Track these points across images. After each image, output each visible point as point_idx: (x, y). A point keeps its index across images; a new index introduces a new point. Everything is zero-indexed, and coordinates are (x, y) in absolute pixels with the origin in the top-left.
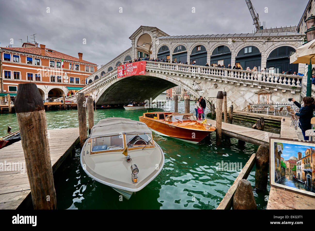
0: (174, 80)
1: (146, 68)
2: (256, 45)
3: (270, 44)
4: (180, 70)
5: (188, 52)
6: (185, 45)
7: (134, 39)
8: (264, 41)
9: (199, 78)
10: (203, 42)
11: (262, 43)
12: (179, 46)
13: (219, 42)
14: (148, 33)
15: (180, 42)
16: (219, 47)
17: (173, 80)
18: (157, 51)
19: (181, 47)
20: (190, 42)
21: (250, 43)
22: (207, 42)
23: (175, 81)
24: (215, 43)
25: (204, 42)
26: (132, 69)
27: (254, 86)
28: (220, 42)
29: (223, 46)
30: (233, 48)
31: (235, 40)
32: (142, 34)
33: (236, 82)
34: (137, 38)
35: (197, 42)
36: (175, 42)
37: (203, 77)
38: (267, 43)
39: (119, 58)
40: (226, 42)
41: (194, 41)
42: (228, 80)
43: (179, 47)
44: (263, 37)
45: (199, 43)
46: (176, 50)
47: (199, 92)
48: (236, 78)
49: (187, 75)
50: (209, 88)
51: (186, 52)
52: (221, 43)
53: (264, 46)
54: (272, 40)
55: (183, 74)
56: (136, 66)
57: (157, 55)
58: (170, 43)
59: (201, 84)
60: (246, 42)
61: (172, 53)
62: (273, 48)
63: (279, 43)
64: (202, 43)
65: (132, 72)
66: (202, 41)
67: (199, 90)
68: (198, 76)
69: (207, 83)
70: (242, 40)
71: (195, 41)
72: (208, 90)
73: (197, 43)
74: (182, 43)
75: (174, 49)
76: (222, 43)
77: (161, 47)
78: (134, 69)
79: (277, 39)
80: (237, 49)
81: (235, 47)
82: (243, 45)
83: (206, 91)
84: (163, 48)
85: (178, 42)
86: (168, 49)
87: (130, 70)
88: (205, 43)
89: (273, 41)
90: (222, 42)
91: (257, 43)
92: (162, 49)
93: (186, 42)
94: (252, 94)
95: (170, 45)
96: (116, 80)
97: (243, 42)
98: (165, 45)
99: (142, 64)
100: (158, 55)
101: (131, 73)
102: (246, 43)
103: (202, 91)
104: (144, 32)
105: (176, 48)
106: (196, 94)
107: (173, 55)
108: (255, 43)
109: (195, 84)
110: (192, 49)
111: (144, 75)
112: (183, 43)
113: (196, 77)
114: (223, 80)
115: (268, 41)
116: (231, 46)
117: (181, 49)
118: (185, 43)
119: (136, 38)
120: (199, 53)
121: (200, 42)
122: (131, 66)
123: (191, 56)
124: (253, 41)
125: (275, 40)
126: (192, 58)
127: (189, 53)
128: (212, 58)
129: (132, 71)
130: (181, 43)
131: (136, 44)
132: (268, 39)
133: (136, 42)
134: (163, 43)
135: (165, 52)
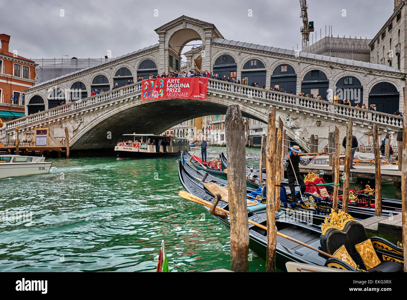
0: (256, 112)
1: (208, 89)
2: (357, 75)
3: (372, 77)
4: (268, 99)
5: (267, 70)
6: (264, 60)
7: (165, 33)
8: (366, 73)
9: (298, 112)
10: (291, 61)
11: (363, 75)
12: (254, 60)
13: (313, 64)
14: (196, 29)
15: (255, 54)
16: (312, 71)
17: (254, 111)
18: (213, 62)
19: (255, 61)
20: (270, 57)
21: (351, 73)
22: (296, 61)
23: (258, 113)
24: (308, 65)
25: (293, 61)
26: (177, 87)
27: (365, 125)
28: (315, 65)
29: (318, 71)
30: (330, 75)
31: (333, 65)
32: (181, 27)
33: (345, 120)
34: (171, 33)
35: (282, 59)
36: (247, 53)
37: (304, 111)
38: (368, 75)
39: (125, 62)
40: (321, 66)
41: (278, 57)
42: (336, 118)
43: (252, 62)
44: (365, 69)
45: (284, 61)
46: (247, 65)
47: (295, 130)
48: (344, 115)
49: (279, 106)
50: (309, 125)
51: (265, 71)
52: (315, 67)
53: (366, 78)
54: (374, 73)
55: (274, 104)
56: (188, 84)
57: (212, 68)
58: (238, 53)
59: (298, 120)
60: (346, 70)
61: (240, 69)
62: (375, 82)
63: (380, 78)
64: (289, 61)
65: (179, 93)
66: (290, 59)
67: (296, 128)
68: (297, 109)
69: (307, 118)
70: (341, 67)
71: (280, 57)
72: (307, 128)
73: (282, 61)
74: (258, 56)
75: (243, 62)
76: (317, 67)
77: (220, 57)
78: (182, 89)
79: (378, 72)
80: (336, 77)
81: (334, 75)
82: (343, 74)
83: (305, 130)
84: (225, 59)
85: (251, 54)
86: (233, 61)
87: (175, 90)
88: (293, 63)
89: (375, 75)
90: (317, 65)
91: (358, 74)
92: (223, 59)
93: (264, 56)
94: (362, 135)
95: (236, 56)
96: (132, 103)
97: (343, 70)
98: (227, 54)
99: (200, 82)
100: (214, 68)
101: (176, 94)
102: (346, 72)
103: (299, 130)
104: (187, 26)
105: (249, 61)
106: (291, 132)
107: (243, 73)
108: (356, 73)
109: (290, 119)
110: (273, 68)
111: (205, 100)
112: (260, 57)
113: (293, 110)
114: (329, 116)
115: (369, 74)
116: (328, 73)
117: (255, 64)
118: (262, 58)
119: (168, 32)
120: (285, 75)
121: (286, 60)
122: (176, 83)
123: (272, 78)
124: (354, 70)
125: (376, 74)
126: (274, 81)
127: (270, 73)
128: (303, 84)
129: (178, 90)
130: (256, 56)
131: (167, 43)
132: (370, 72)
133: (167, 39)
134: (225, 51)
135: (227, 65)
